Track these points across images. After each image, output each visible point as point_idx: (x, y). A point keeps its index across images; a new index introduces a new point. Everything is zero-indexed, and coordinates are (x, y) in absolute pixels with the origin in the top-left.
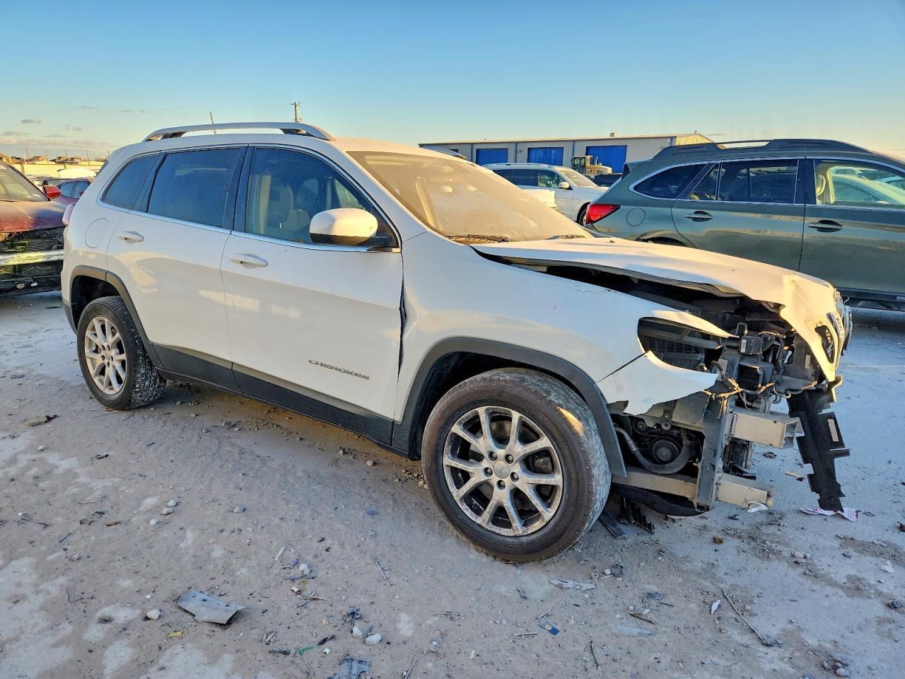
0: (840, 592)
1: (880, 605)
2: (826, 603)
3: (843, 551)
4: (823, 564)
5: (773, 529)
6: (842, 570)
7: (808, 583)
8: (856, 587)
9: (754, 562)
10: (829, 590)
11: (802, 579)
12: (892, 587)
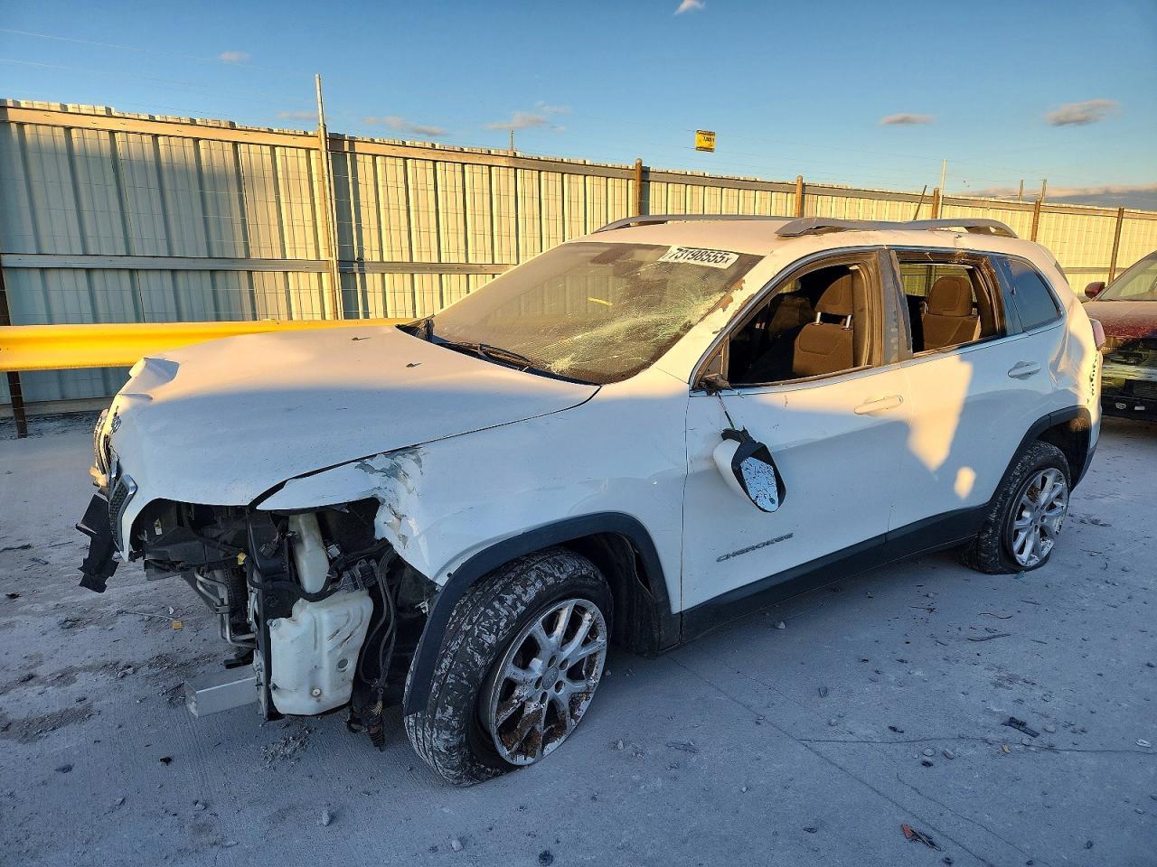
0: (78, 665)
1: (41, 674)
2: (88, 653)
3: (88, 701)
4: (104, 680)
5: (172, 683)
6: (82, 683)
7: (110, 659)
8: (65, 677)
9: (166, 649)
10: (90, 662)
11: (117, 658)
12: (30, 694)
